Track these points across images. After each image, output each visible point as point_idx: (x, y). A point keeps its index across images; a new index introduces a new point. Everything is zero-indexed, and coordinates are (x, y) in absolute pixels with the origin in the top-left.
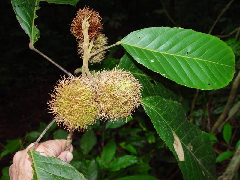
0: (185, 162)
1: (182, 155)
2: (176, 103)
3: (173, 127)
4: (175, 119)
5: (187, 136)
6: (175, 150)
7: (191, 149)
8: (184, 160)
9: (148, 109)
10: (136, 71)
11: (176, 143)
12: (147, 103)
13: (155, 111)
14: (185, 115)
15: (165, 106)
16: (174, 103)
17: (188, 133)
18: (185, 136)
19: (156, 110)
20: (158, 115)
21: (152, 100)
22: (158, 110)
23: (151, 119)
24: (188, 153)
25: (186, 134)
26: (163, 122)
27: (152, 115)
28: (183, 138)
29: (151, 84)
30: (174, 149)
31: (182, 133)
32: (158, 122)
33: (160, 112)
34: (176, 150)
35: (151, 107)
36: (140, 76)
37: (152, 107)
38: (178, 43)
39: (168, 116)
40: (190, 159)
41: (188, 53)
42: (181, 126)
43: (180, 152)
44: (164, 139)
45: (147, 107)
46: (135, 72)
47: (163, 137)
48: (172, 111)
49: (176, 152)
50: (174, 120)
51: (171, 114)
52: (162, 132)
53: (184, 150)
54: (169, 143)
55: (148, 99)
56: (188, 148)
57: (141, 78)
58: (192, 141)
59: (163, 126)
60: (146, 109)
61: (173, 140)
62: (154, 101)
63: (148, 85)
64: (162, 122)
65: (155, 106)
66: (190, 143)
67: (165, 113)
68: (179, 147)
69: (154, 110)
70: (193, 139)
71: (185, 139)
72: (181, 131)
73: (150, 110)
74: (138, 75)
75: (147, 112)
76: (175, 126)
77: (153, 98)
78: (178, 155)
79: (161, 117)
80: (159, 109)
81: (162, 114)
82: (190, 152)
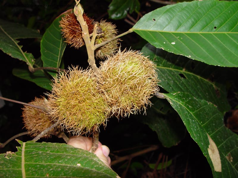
0: (222, 173)
1: (219, 164)
2: (210, 104)
3: (208, 129)
4: (210, 121)
5: (226, 144)
6: (209, 157)
7: (230, 160)
8: (221, 171)
9: (176, 104)
10: (160, 64)
11: (212, 149)
12: (175, 98)
13: (184, 108)
14: (223, 119)
15: (197, 105)
16: (208, 104)
17: (227, 141)
18: (223, 144)
19: (185, 106)
20: (189, 113)
21: (180, 96)
22: (188, 107)
23: (179, 115)
24: (227, 163)
25: (224, 141)
26: (195, 121)
27: (181, 111)
28: (221, 145)
29: (181, 78)
30: (208, 154)
31: (219, 140)
32: (188, 120)
33: (190, 110)
34: (211, 157)
35: (179, 103)
36: (166, 70)
37: (181, 103)
38: (201, 18)
39: (201, 116)
40: (229, 171)
41: (215, 28)
42: (218, 131)
43: (215, 160)
44: (196, 140)
45: (174, 102)
46: (160, 66)
47: (194, 138)
48: (205, 111)
49: (210, 159)
50: (208, 122)
51: (205, 114)
52: (193, 132)
53: (221, 159)
54: (203, 147)
55: (175, 94)
56: (227, 157)
57: (167, 71)
58: (232, 150)
59: (194, 125)
60: (173, 104)
61: (207, 144)
62: (182, 97)
63: (178, 79)
64: (193, 121)
65: (184, 102)
66: (229, 153)
67: (197, 112)
68: (215, 153)
69: (184, 106)
70: (233, 150)
71: (223, 146)
72: (218, 137)
73: (178, 106)
74: (163, 69)
75: (174, 107)
76: (210, 129)
77: (182, 94)
78: (213, 164)
79: (193, 115)
80: (190, 106)
81: (194, 112)
82: (229, 163)
